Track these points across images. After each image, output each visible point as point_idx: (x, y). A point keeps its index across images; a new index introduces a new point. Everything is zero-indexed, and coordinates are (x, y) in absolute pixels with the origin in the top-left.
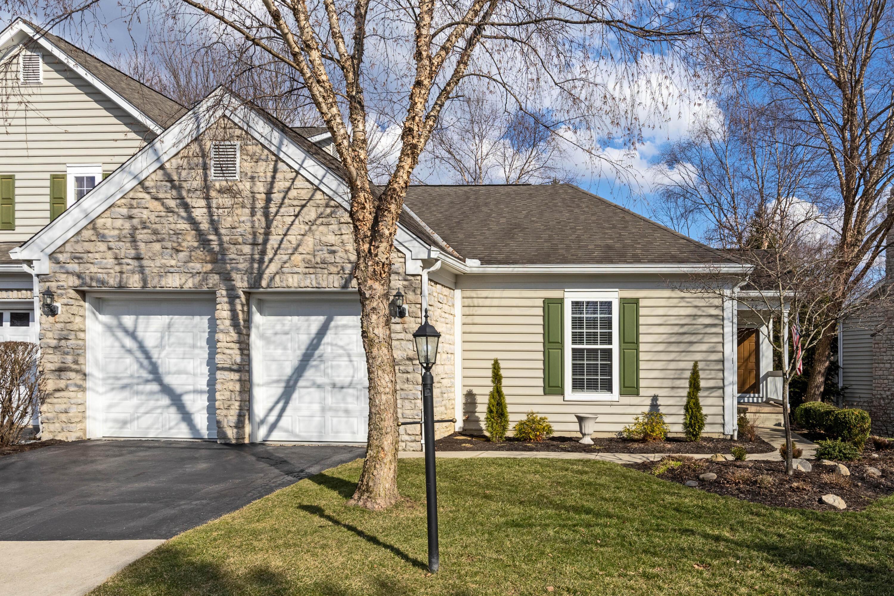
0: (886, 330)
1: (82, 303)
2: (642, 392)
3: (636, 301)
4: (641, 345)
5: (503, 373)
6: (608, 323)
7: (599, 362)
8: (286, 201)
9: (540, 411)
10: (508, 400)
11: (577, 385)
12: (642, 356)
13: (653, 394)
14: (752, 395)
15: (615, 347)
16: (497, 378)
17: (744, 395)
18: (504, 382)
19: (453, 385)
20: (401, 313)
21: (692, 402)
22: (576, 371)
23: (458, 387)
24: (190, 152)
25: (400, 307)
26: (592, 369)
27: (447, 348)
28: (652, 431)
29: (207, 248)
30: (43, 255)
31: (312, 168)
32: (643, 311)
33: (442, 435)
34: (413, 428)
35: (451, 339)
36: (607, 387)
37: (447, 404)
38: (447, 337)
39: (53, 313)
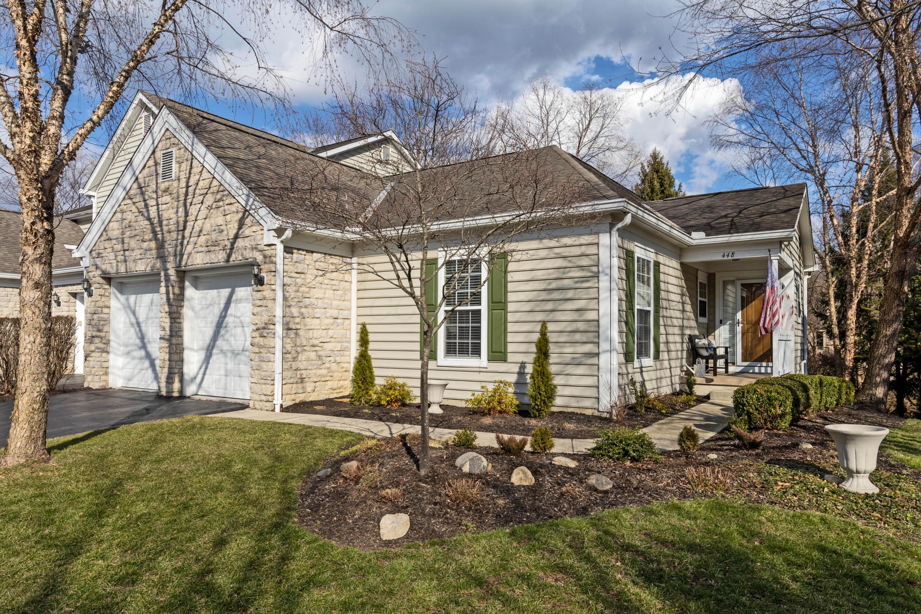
1: (107, 287)
2: (510, 357)
3: (504, 255)
4: (509, 305)
5: (371, 337)
6: (476, 281)
7: (470, 325)
8: (197, 191)
9: (400, 375)
10: (374, 363)
11: (450, 350)
12: (510, 317)
13: (520, 361)
14: (764, 364)
15: (484, 307)
16: (364, 341)
17: (754, 363)
18: (371, 346)
19: (347, 349)
20: (260, 281)
21: (535, 370)
22: (449, 335)
23: (354, 351)
24: (151, 163)
25: (256, 276)
26: (463, 332)
27: (335, 313)
28: (500, 403)
29: (155, 238)
30: (87, 253)
31: (210, 160)
32: (511, 267)
33: (322, 397)
34: (267, 389)
35: (343, 304)
36: (476, 351)
37: (334, 366)
38: (335, 303)
39: (90, 295)
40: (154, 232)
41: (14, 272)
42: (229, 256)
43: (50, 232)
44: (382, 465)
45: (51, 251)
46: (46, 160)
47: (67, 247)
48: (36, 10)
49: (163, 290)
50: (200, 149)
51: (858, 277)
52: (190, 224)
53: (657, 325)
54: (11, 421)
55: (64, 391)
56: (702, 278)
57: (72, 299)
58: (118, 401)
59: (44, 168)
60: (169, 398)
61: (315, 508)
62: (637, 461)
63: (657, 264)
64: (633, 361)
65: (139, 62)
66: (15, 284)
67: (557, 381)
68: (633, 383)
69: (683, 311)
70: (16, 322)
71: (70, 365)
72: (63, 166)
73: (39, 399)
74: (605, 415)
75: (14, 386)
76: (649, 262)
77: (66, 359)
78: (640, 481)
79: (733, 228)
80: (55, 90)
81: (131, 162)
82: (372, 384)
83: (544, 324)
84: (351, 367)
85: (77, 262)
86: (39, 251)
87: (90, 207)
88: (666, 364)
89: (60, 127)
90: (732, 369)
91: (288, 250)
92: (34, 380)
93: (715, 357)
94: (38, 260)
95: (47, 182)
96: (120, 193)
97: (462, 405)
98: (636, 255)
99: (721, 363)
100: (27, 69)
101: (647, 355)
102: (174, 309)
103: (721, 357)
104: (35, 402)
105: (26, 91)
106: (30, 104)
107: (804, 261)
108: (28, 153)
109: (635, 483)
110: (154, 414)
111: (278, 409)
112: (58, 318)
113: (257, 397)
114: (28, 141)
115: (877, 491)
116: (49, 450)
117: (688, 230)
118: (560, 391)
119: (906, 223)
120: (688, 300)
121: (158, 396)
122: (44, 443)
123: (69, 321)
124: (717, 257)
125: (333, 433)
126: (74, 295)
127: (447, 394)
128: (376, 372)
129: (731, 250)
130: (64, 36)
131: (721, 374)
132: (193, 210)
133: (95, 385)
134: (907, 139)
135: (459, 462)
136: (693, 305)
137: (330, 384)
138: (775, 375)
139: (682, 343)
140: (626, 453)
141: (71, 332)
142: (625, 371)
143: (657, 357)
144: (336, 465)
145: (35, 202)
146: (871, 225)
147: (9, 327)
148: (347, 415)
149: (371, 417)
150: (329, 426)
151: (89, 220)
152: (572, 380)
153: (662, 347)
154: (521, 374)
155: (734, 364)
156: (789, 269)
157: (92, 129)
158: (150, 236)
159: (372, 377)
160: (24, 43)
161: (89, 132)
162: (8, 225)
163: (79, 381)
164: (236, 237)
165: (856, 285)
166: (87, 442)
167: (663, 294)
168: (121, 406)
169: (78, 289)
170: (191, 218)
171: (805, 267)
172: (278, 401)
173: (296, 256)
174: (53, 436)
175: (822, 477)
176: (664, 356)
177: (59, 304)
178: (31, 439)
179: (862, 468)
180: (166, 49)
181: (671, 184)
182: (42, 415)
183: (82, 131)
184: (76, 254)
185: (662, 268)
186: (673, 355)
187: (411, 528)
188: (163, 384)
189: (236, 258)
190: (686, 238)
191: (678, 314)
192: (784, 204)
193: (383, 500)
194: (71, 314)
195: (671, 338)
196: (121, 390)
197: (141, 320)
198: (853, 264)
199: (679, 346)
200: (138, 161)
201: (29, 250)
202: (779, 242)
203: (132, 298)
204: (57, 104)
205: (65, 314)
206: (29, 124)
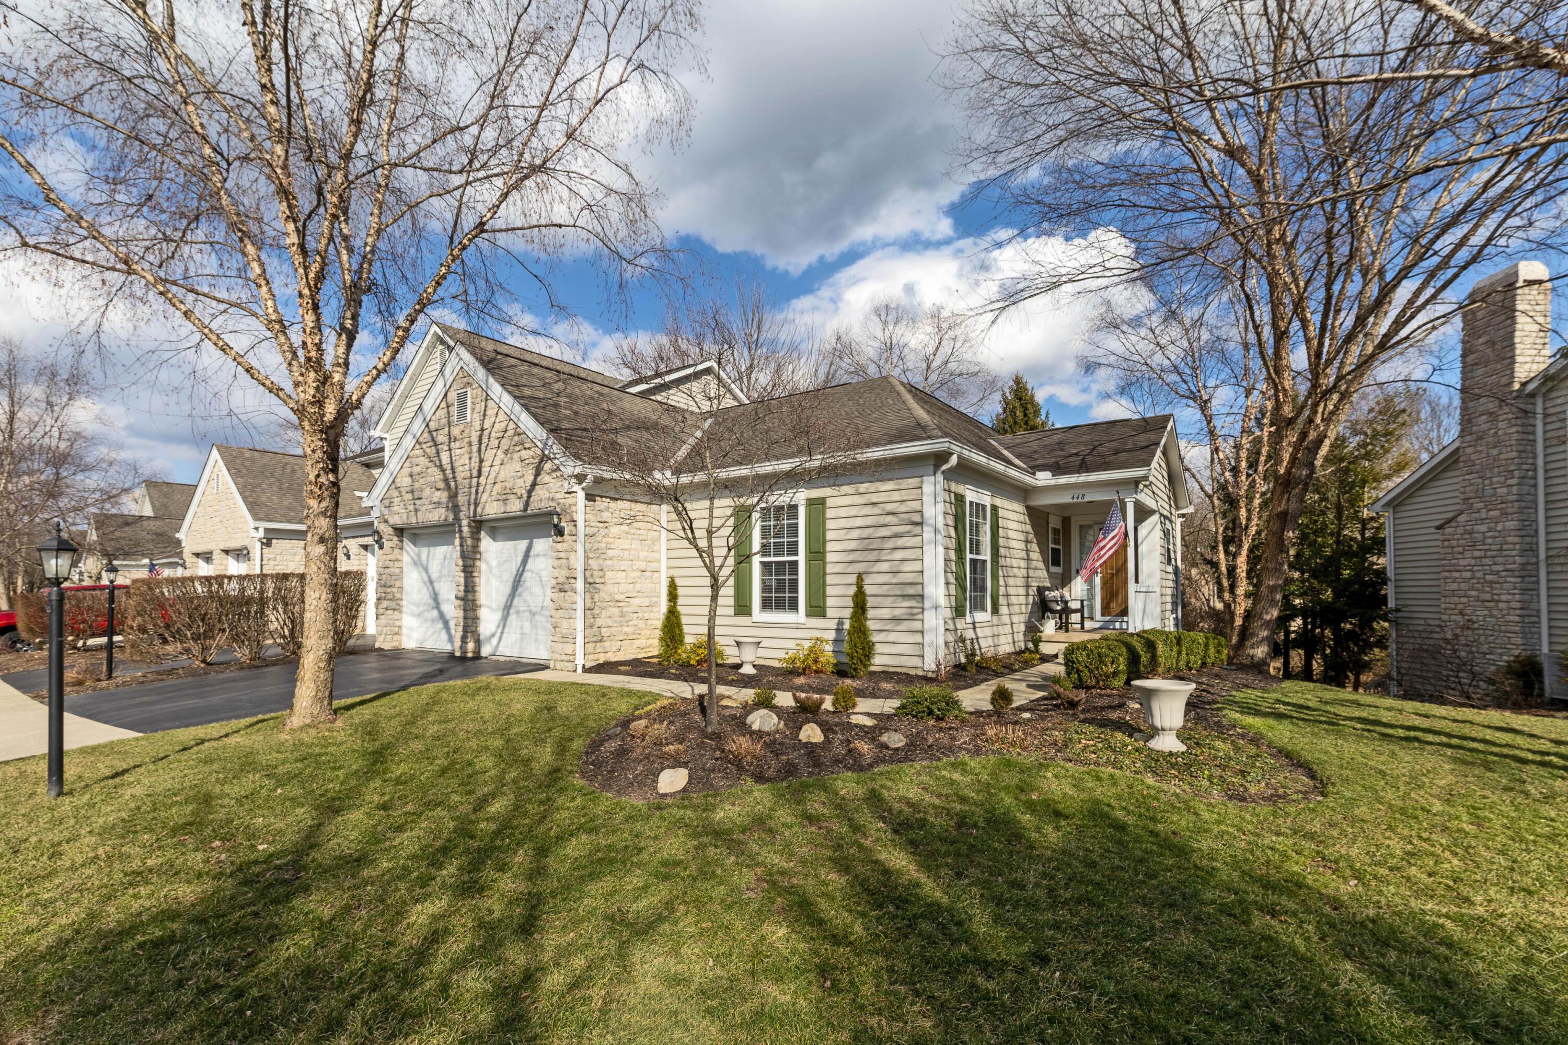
0: (1462, 518)
1: (399, 539)
2: (830, 612)
3: (822, 502)
4: (828, 555)
5: (680, 591)
6: (794, 530)
7: (787, 577)
8: (493, 434)
10: (684, 620)
11: (766, 604)
12: (829, 568)
13: (838, 616)
14: (1121, 619)
15: (801, 558)
16: (673, 596)
18: (680, 601)
19: (656, 604)
20: (560, 532)
21: (852, 626)
22: (766, 588)
23: (663, 606)
24: (443, 405)
25: (556, 526)
26: (780, 587)
27: (643, 565)
28: (816, 661)
29: (448, 487)
30: (377, 503)
31: (507, 400)
32: (830, 513)
33: (629, 657)
34: (569, 648)
35: (652, 556)
36: (794, 606)
37: (641, 624)
38: (643, 554)
39: (381, 547)
40: (446, 480)
41: (301, 522)
42: (527, 504)
43: (335, 484)
44: (671, 723)
45: (337, 504)
46: (330, 409)
47: (358, 494)
48: (318, 258)
49: (457, 542)
50: (496, 389)
51: (1249, 519)
52: (485, 470)
53: (995, 577)
54: (296, 680)
55: (352, 652)
56: (1055, 522)
57: (363, 552)
58: (409, 662)
59: (329, 417)
60: (463, 659)
61: (598, 765)
62: (942, 719)
63: (995, 508)
64: (964, 615)
65: (425, 305)
66: (300, 535)
67: (875, 638)
68: (962, 640)
69: (1028, 559)
70: (302, 577)
71: (360, 624)
72: (348, 415)
73: (325, 657)
74: (930, 675)
75: (300, 646)
76: (984, 507)
77: (355, 617)
78: (937, 740)
79: (1084, 467)
80: (340, 335)
81: (420, 408)
82: (681, 642)
83: (860, 577)
84: (659, 624)
85: (368, 511)
86: (324, 504)
87: (382, 450)
88: (1006, 619)
89: (345, 374)
90: (1088, 624)
91: (590, 497)
92: (320, 638)
93: (1066, 611)
94: (324, 514)
95: (332, 433)
96: (409, 442)
97: (776, 664)
98: (968, 500)
99: (1075, 618)
100: (310, 318)
101: (984, 609)
102: (470, 562)
103: (1076, 611)
104: (321, 660)
105: (309, 341)
106: (313, 354)
107: (1176, 502)
108: (312, 403)
109: (931, 741)
110: (447, 675)
111: (580, 669)
112: (347, 574)
113: (557, 656)
114: (312, 391)
115: (1183, 748)
116: (335, 712)
117: (1034, 469)
118: (879, 648)
119: (1286, 457)
120: (1035, 547)
121: (451, 656)
122: (330, 704)
123: (359, 576)
124: (1065, 499)
125: (630, 693)
126: (365, 547)
127: (761, 652)
128: (686, 629)
129: (1081, 492)
130: (347, 277)
131: (1074, 630)
132: (488, 456)
133: (387, 646)
134: (1284, 362)
135: (749, 720)
136: (1043, 552)
137: (637, 643)
138: (1131, 630)
139: (1027, 595)
140: (931, 713)
141: (361, 587)
142: (951, 627)
143: (995, 611)
144: (625, 724)
145: (319, 454)
146: (1262, 459)
147: (294, 583)
148: (652, 675)
149: (677, 677)
150: (630, 686)
151: (380, 464)
152: (892, 637)
153: (1002, 601)
154: (839, 630)
155: (1092, 619)
156: (1152, 512)
157: (378, 376)
158: (441, 485)
159: (681, 635)
160: (306, 292)
161: (374, 379)
162: (293, 471)
163: (369, 642)
164: (534, 485)
165: (1247, 527)
166: (375, 703)
167: (1002, 542)
168: (413, 667)
169: (369, 540)
170: (486, 464)
171: (1177, 508)
172: (580, 661)
173: (601, 503)
174: (340, 697)
175: (1131, 736)
176: (1004, 610)
177: (349, 557)
178: (317, 699)
179: (1167, 725)
180: (453, 290)
181: (1037, 413)
182: (328, 674)
183: (369, 378)
184: (366, 503)
185: (1001, 513)
186: (1016, 609)
187: (689, 782)
188: (458, 643)
189: (534, 507)
190: (1028, 479)
191: (1023, 564)
192: (1143, 439)
193: (664, 756)
194: (362, 568)
195: (1011, 591)
196: (413, 651)
197: (434, 576)
198: (1242, 504)
199: (1022, 600)
200: (428, 407)
201: (313, 503)
202: (1135, 483)
203: (425, 550)
204: (341, 350)
205: (355, 568)
206: (312, 375)
